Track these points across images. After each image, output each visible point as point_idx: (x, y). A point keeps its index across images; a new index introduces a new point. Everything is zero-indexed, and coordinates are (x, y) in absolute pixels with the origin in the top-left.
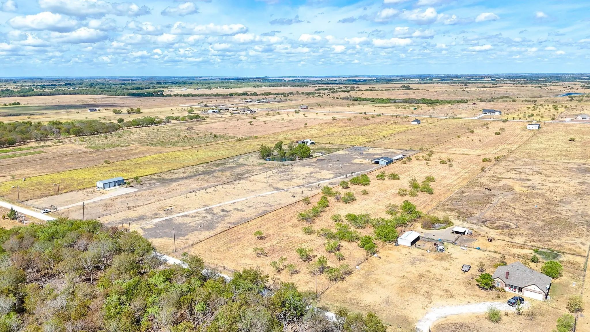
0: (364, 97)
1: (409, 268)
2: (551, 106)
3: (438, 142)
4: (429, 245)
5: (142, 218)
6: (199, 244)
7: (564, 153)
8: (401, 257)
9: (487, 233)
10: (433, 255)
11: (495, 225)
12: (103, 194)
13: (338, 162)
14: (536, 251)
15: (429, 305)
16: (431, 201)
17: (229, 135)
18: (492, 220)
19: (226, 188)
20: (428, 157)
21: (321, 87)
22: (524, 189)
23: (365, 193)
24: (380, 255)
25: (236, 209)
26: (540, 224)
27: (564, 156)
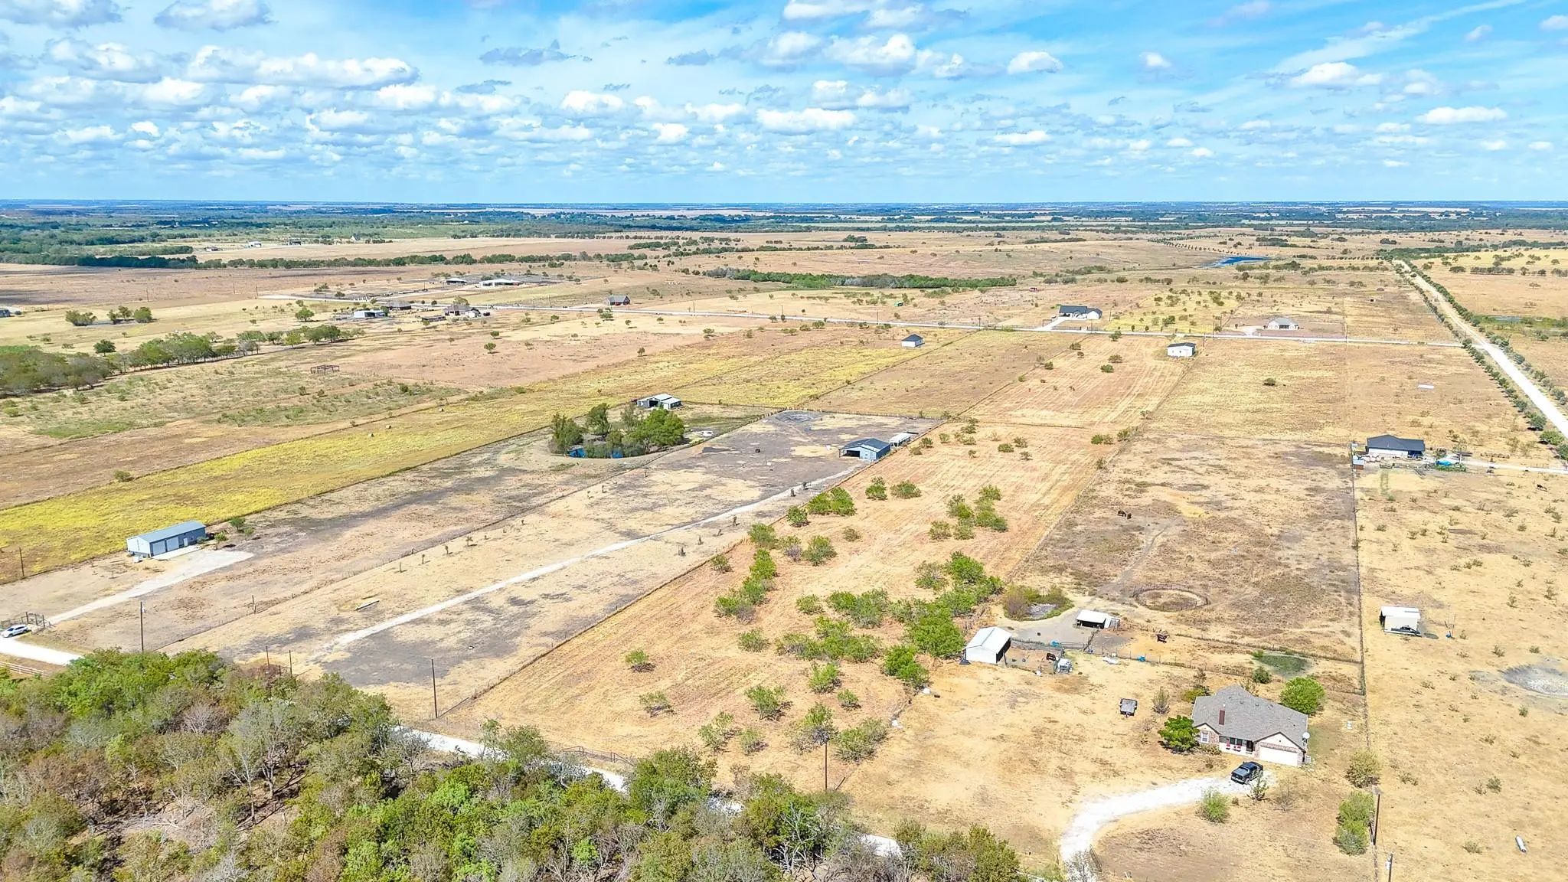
0: (763, 269)
1: (1010, 717)
2: (1206, 296)
3: (977, 394)
4: (1036, 658)
5: (303, 634)
6: (490, 696)
7: (1259, 416)
8: (983, 692)
9: (1148, 621)
10: (1050, 680)
11: (1162, 600)
12: (156, 571)
13: (757, 455)
14: (1259, 657)
15: (1074, 797)
16: (1008, 549)
17: (443, 385)
18: (1154, 591)
19: (495, 539)
20: (967, 436)
21: (641, 238)
22: (1201, 511)
23: (852, 536)
24: (935, 688)
25: (546, 596)
26: (1251, 592)
27: (1262, 424)
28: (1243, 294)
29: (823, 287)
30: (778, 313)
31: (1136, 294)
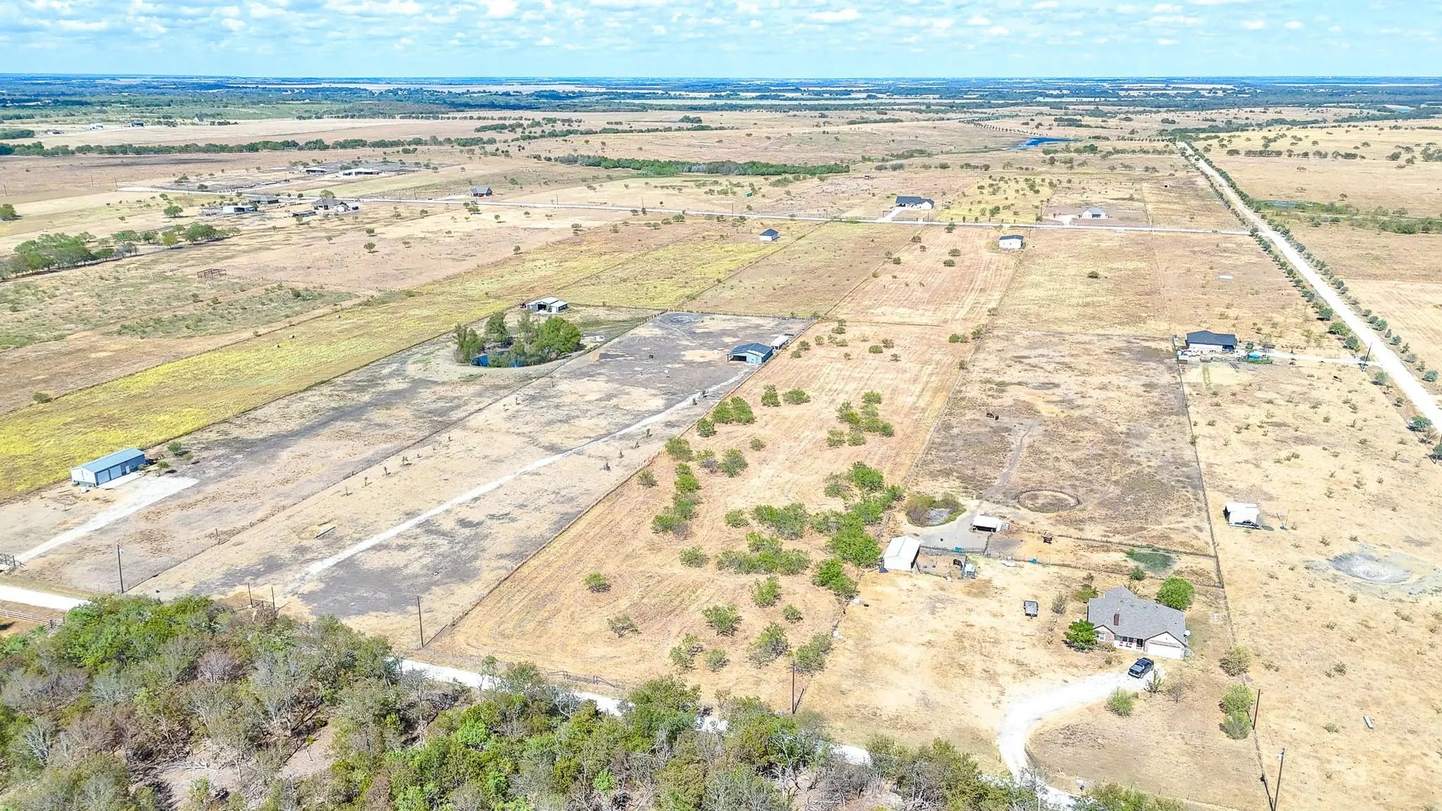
0: (612, 155)
1: (934, 623)
2: (1023, 185)
3: (838, 292)
4: (944, 564)
5: (271, 565)
6: (468, 622)
7: (1090, 311)
8: (904, 599)
9: (1032, 523)
10: (960, 585)
11: (1040, 502)
12: (107, 501)
13: (651, 361)
14: (1130, 554)
15: (1002, 698)
16: (897, 454)
17: (332, 288)
18: (1032, 492)
19: (427, 458)
20: (840, 338)
21: (484, 118)
22: (1057, 410)
23: (758, 446)
24: (863, 598)
25: (492, 517)
26: (1114, 491)
27: (1093, 318)
28: (1055, 181)
29: (672, 175)
30: (638, 205)
31: (960, 183)
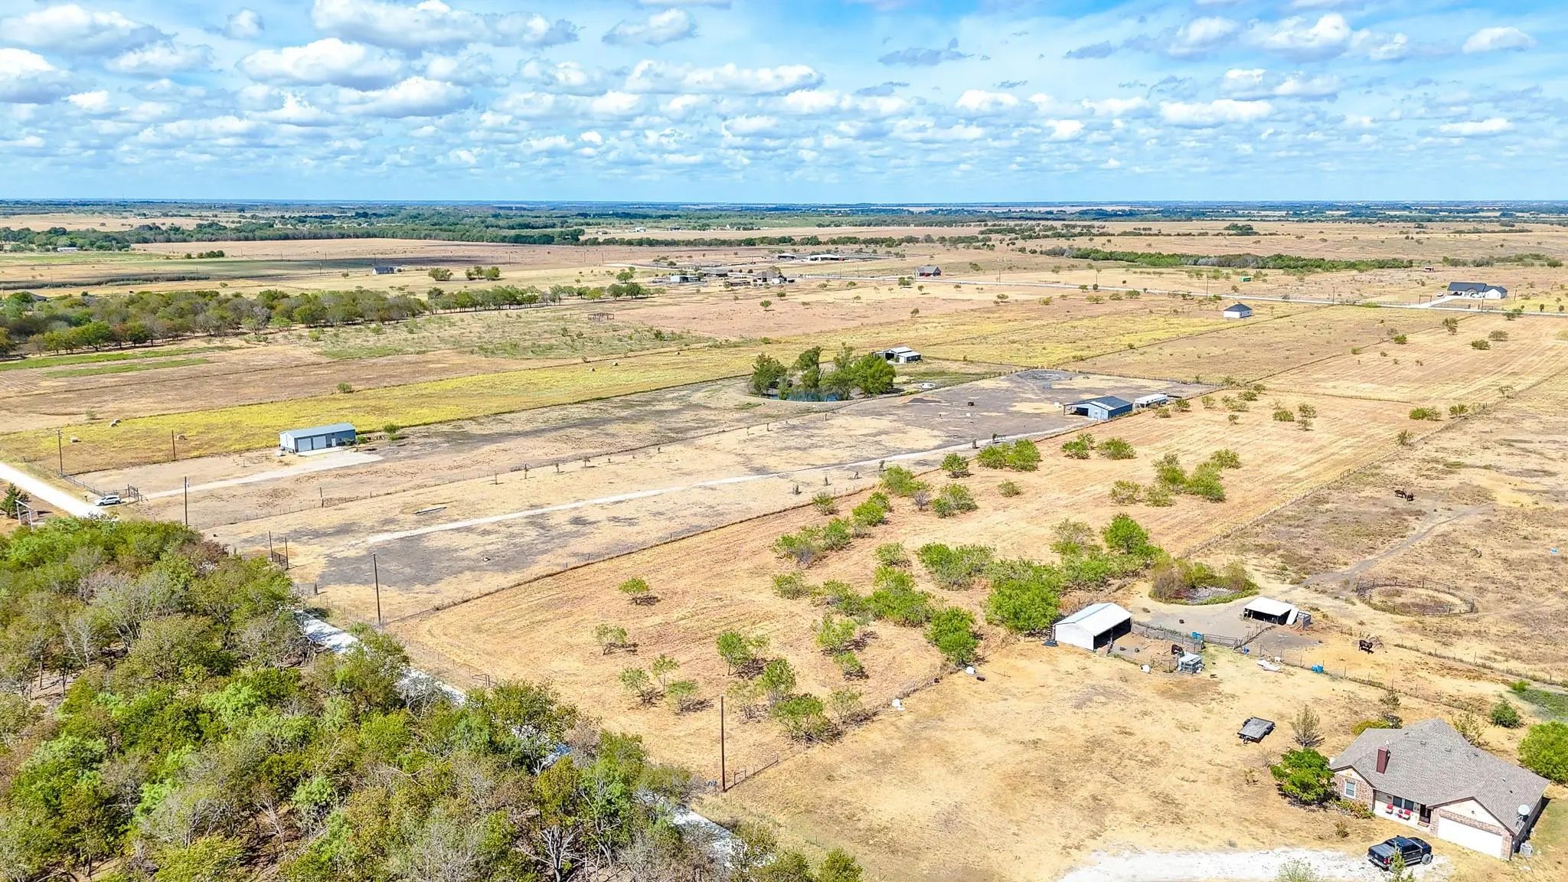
0: (1109, 250)
1: (1066, 718)
5: (344, 530)
6: (455, 609)
12: (285, 464)
13: (969, 408)
14: (1520, 690)
15: (1089, 842)
16: (1209, 522)
17: (698, 333)
19: (617, 464)
20: (1241, 402)
22: (1526, 499)
23: (1011, 491)
24: (983, 670)
30: (1093, 284)
